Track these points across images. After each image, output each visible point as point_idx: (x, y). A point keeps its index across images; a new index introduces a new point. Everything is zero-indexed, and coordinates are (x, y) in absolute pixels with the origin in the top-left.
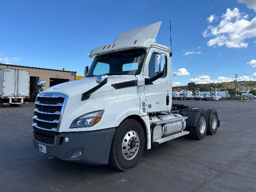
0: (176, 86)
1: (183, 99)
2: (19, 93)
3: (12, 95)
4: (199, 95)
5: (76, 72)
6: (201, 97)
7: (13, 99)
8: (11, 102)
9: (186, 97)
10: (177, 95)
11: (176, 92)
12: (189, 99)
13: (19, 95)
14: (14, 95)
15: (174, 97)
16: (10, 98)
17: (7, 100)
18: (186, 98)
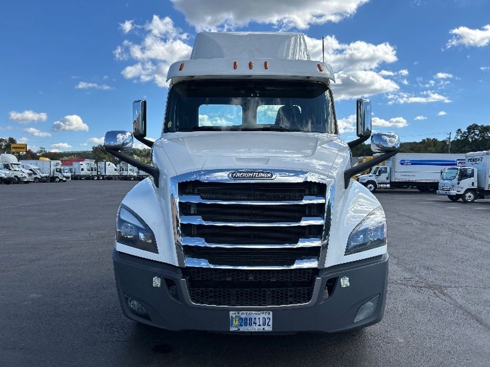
0: (61, 151)
1: (98, 179)
4: (127, 171)
6: (132, 174)
9: (103, 174)
10: (82, 170)
11: (82, 164)
12: (110, 178)
15: (77, 174)
18: (103, 176)
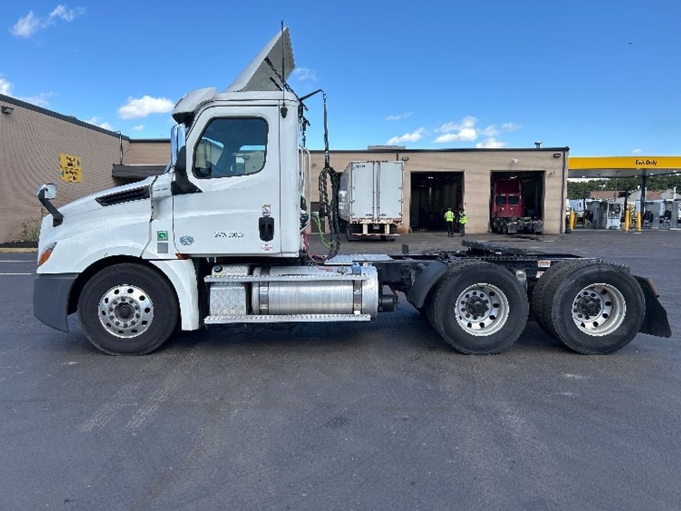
2: (381, 213)
3: (369, 217)
5: (567, 149)
7: (370, 226)
8: (365, 231)
13: (381, 217)
14: (371, 217)
16: (363, 222)
17: (358, 227)
